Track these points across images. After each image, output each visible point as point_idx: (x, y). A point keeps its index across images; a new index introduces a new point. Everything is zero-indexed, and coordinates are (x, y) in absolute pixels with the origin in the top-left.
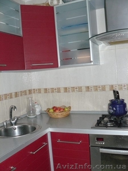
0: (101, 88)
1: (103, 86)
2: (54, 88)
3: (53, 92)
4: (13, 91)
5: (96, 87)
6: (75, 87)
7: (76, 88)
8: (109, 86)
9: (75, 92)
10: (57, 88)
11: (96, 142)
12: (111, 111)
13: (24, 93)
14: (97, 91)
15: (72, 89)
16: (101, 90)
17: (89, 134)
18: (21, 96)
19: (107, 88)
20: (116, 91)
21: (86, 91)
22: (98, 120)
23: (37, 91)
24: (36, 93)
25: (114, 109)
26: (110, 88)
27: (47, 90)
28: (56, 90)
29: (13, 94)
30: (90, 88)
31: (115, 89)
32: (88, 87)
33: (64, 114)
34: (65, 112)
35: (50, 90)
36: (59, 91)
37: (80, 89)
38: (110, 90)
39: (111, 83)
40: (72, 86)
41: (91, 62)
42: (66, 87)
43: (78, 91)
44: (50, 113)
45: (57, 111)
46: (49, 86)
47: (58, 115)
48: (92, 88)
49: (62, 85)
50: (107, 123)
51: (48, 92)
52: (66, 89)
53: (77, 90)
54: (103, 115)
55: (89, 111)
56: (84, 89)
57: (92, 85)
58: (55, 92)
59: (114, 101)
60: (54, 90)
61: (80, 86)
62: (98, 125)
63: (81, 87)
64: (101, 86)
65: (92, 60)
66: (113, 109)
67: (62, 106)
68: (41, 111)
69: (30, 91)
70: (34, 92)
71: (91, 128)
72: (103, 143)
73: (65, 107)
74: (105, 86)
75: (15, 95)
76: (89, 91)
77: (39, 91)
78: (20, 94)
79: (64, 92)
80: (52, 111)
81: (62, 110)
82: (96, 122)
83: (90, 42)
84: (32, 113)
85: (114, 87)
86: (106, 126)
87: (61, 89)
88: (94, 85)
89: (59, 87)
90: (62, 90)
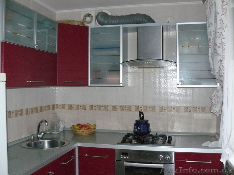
0: (127, 108)
1: (129, 106)
2: (80, 105)
3: (78, 109)
4: (39, 105)
5: (122, 107)
6: (101, 106)
7: (103, 107)
8: (135, 107)
9: (101, 110)
10: (83, 105)
11: (121, 156)
12: (136, 130)
13: (48, 108)
14: (123, 111)
15: (98, 107)
16: (127, 110)
17: (115, 149)
18: (45, 111)
19: (133, 109)
20: (141, 112)
21: (112, 110)
22: (123, 138)
23: (61, 107)
24: (59, 108)
25: (139, 128)
26: (136, 109)
27: (72, 106)
28: (82, 108)
29: (39, 108)
30: (116, 107)
31: (141, 110)
32: (114, 107)
33: (90, 131)
34: (91, 130)
35: (75, 107)
36: (84, 108)
37: (106, 108)
38: (136, 110)
39: (136, 104)
40: (99, 104)
41: (120, 84)
42: (92, 105)
43: (104, 110)
44: (76, 129)
45: (83, 128)
46: (74, 103)
47: (84, 132)
48: (118, 108)
49: (88, 103)
50: (132, 140)
51: (72, 108)
52: (92, 107)
53: (104, 108)
54: (128, 134)
55: (114, 130)
56: (110, 108)
57: (119, 105)
58: (80, 109)
59: (139, 121)
60: (80, 107)
61: (107, 104)
62: (124, 142)
63: (107, 106)
64: (127, 106)
65: (121, 82)
66: (137, 128)
67: (87, 124)
68: (64, 128)
69: (53, 106)
70: (57, 108)
71: (118, 144)
72: (128, 158)
73: (90, 124)
74: (131, 106)
75: (40, 109)
76: (115, 110)
77: (63, 106)
78: (44, 108)
79: (90, 110)
80: (77, 127)
81: (87, 128)
82: (122, 139)
83: (121, 65)
84: (56, 129)
85: (140, 108)
86: (130, 143)
87: (87, 106)
88: (121, 105)
89: (85, 104)
90: (88, 108)
